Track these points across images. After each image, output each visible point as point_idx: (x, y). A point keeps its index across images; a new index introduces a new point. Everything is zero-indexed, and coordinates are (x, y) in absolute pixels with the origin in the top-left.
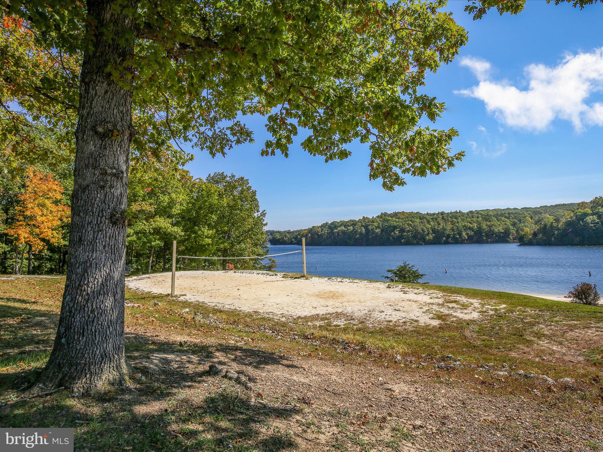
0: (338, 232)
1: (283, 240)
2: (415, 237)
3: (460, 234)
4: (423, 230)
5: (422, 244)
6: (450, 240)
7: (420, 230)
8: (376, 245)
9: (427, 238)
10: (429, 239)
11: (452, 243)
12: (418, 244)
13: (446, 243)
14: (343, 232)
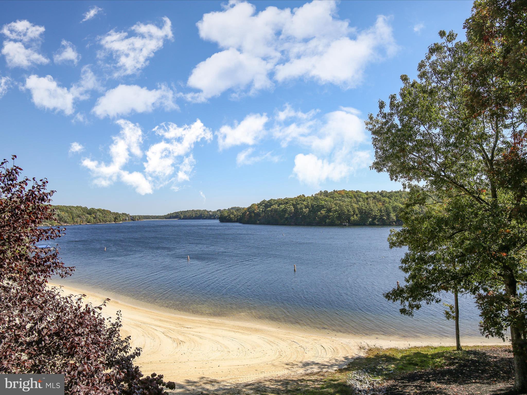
0: (271, 211)
1: (230, 217)
2: (340, 217)
3: (388, 215)
4: (348, 211)
5: (345, 225)
6: (376, 222)
7: (346, 210)
8: (304, 225)
9: (352, 218)
10: (354, 220)
11: (378, 225)
12: (341, 225)
13: (372, 224)
14: (276, 210)
